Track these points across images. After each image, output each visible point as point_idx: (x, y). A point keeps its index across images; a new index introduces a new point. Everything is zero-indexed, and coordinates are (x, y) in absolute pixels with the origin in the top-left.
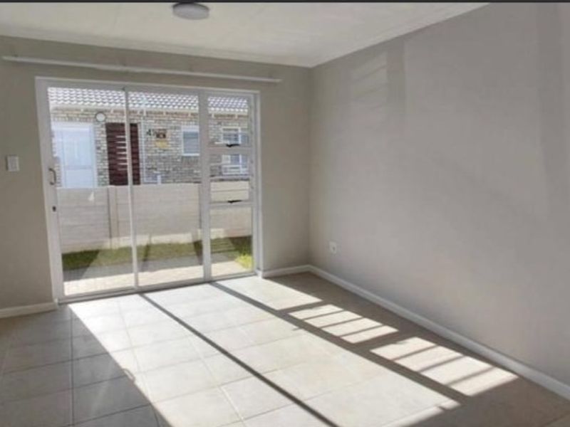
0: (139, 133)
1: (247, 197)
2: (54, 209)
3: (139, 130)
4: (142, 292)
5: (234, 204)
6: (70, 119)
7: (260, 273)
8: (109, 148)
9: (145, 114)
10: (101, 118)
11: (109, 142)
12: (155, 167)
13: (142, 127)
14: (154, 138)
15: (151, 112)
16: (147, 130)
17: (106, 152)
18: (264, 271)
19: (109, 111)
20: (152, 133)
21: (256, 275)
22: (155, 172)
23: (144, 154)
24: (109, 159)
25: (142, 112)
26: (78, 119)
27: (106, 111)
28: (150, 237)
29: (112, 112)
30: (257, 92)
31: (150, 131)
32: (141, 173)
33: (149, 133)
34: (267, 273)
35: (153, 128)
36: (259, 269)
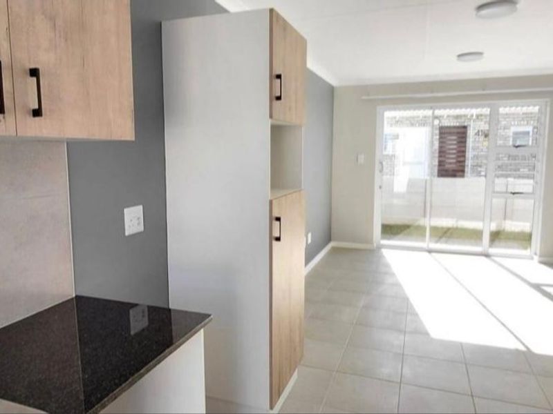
0: (468, 134)
1: (530, 190)
2: (380, 187)
3: (469, 132)
4: (430, 251)
5: (516, 195)
6: (412, 125)
7: (536, 258)
8: (441, 147)
9: (474, 117)
10: (436, 122)
11: (441, 142)
12: (479, 164)
13: (471, 129)
14: (482, 138)
15: (481, 115)
16: (476, 131)
17: (437, 151)
18: (540, 256)
19: (443, 117)
20: (480, 133)
21: (532, 258)
22: (479, 169)
23: (470, 153)
24: (440, 156)
25: (472, 116)
26: (417, 125)
27: (440, 116)
28: (457, 221)
29: (445, 117)
30: (548, 100)
31: (479, 131)
32: (466, 169)
33: (477, 134)
34: (542, 259)
35: (482, 128)
36: (536, 254)
